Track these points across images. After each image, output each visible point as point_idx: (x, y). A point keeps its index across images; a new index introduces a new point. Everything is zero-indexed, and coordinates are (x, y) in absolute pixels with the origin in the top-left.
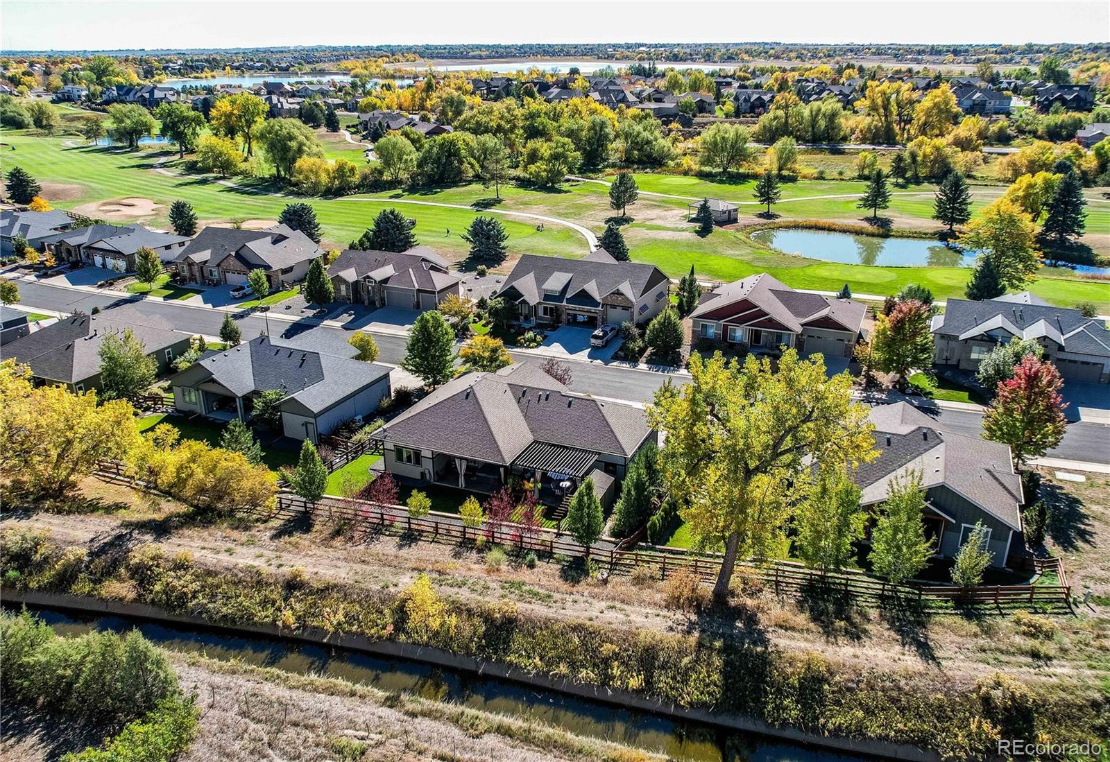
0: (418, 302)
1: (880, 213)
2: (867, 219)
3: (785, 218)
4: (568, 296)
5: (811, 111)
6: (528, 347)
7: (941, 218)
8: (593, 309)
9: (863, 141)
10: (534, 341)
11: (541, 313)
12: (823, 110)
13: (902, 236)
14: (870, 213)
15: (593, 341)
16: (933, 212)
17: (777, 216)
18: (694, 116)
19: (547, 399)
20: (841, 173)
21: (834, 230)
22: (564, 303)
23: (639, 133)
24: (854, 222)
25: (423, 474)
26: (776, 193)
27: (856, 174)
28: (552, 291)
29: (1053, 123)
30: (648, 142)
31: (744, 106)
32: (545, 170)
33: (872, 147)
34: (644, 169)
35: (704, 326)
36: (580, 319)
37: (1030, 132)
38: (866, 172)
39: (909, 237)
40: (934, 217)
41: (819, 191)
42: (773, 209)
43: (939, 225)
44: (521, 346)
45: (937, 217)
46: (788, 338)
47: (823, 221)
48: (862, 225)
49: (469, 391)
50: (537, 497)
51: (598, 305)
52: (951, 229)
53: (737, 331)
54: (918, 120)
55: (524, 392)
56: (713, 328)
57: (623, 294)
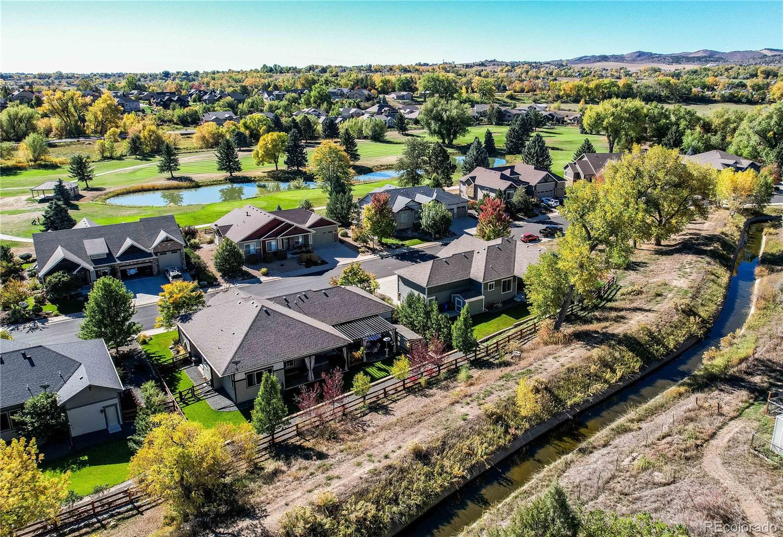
1: (176, 174)
2: (169, 179)
3: (110, 189)
4: (116, 254)
7: (225, 169)
11: (93, 277)
13: (207, 185)
14: (167, 174)
16: (217, 166)
17: (104, 189)
19: (306, 297)
21: (158, 189)
22: (117, 262)
24: (164, 182)
27: (99, 157)
28: (98, 255)
35: (248, 246)
36: (132, 272)
37: (169, 121)
38: (107, 154)
40: (219, 170)
42: (91, 183)
43: (225, 174)
45: (222, 169)
46: (306, 238)
47: (146, 185)
48: (175, 183)
49: (265, 309)
50: (365, 360)
51: (150, 255)
52: (231, 175)
53: (273, 243)
54: (96, 118)
55: (286, 300)
56: (253, 246)
57: (172, 240)
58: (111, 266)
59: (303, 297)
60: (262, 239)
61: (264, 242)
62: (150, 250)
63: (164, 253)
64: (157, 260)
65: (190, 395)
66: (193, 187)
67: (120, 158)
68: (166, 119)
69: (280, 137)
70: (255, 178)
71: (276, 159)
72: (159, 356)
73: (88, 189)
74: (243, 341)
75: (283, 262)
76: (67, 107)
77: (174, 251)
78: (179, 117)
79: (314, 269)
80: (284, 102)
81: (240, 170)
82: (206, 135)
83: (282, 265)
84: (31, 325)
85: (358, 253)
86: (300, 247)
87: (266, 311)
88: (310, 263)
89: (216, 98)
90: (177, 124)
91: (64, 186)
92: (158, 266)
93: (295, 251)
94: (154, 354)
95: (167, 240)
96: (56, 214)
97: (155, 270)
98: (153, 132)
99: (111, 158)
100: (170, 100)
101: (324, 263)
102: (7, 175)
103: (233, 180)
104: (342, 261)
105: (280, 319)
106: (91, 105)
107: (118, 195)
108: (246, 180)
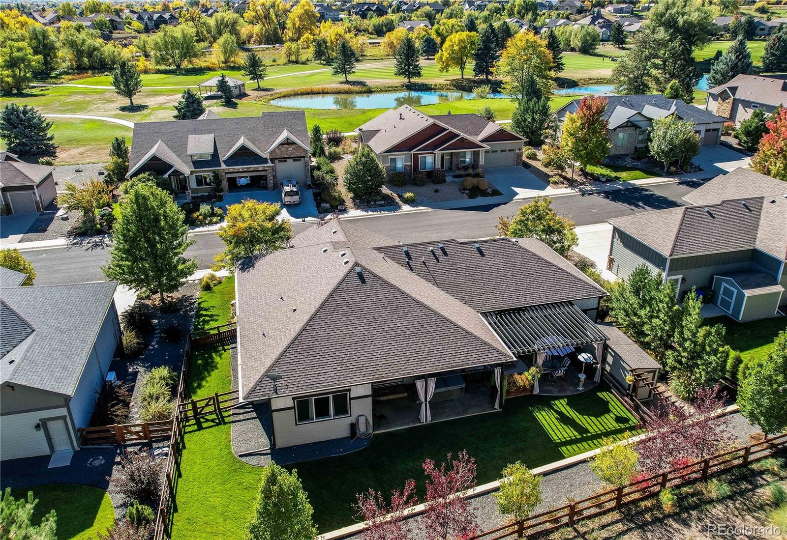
0: (7, 205)
1: (351, 78)
2: (342, 83)
3: (280, 90)
4: (224, 156)
5: (217, 21)
6: (211, 223)
7: (403, 74)
8: (260, 167)
9: (260, 43)
10: (213, 214)
11: (193, 184)
12: (226, 19)
13: (381, 91)
14: (342, 78)
15: (287, 199)
16: (395, 70)
17: (273, 90)
18: (111, 32)
19: (445, 254)
20: (274, 61)
21: (327, 93)
22: (224, 166)
23: (84, 41)
24: (336, 86)
25: (353, 427)
26: (262, 70)
27: (286, 61)
28: (201, 155)
29: (377, 24)
30: (95, 49)
31: (151, 24)
32: (8, 76)
33: (272, 46)
34: (102, 72)
35: (394, 161)
36: (243, 182)
37: (365, 31)
38: (293, 58)
39: (386, 91)
40: (396, 74)
41: (275, 72)
42: (263, 84)
43: (403, 80)
44: (202, 224)
45: (400, 74)
46: (476, 155)
47: (315, 87)
48: (346, 87)
49: (358, 269)
50: (536, 391)
51: (265, 161)
52: (409, 82)
53: (429, 159)
54: (294, 24)
55: (407, 253)
56: (402, 161)
57: (294, 143)
58: (214, 172)
59: (439, 252)
60: (413, 152)
61: (416, 156)
62: (265, 154)
63: (283, 160)
64: (274, 169)
65: (211, 408)
66: (365, 92)
67: (304, 63)
68: (361, 29)
69: (469, 37)
70: (436, 85)
71: (462, 65)
72: (211, 316)
73: (259, 89)
74: (304, 329)
75: (438, 187)
76: (269, 14)
77: (297, 159)
78: (374, 26)
79: (480, 201)
80: (486, 13)
81: (418, 75)
82: (395, 42)
83: (436, 191)
84: (97, 239)
85: (548, 183)
86: (466, 168)
87: (360, 276)
88: (475, 192)
89: (414, 8)
90: (372, 34)
91: (226, 82)
92: (275, 177)
93: (458, 172)
94: (206, 310)
95: (288, 142)
96: (187, 106)
97: (271, 181)
98: (340, 35)
99: (297, 62)
100: (369, 9)
101: (496, 193)
102: (197, 75)
103: (410, 87)
104: (523, 193)
105: (383, 293)
106: (289, 11)
107: (284, 97)
108: (426, 88)
